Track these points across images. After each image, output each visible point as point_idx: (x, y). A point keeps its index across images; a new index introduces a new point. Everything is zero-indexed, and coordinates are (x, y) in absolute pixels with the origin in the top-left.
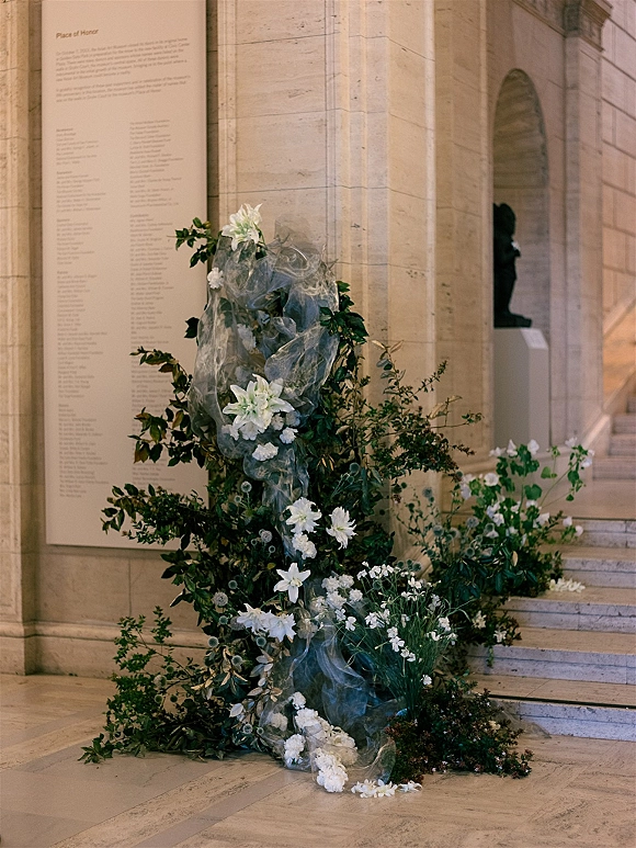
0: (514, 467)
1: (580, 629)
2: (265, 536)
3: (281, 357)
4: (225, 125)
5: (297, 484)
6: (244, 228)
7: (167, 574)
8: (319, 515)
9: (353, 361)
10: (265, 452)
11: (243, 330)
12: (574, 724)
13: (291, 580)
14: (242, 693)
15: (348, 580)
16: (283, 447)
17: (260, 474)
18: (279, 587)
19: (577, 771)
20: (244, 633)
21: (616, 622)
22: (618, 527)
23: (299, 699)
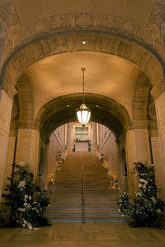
0: (44, 192)
1: (52, 210)
2: (22, 199)
3: (25, 179)
4: (17, 153)
5: (25, 193)
6: (22, 164)
7: (6, 205)
8: (28, 197)
9: (32, 179)
10: (22, 189)
11: (20, 175)
12: (54, 220)
13: (25, 204)
14: (18, 219)
15: (30, 204)
16: (23, 189)
17: (21, 192)
18: (24, 205)
19: (56, 225)
20: (19, 211)
21: (55, 209)
22: (54, 198)
23: (24, 219)
